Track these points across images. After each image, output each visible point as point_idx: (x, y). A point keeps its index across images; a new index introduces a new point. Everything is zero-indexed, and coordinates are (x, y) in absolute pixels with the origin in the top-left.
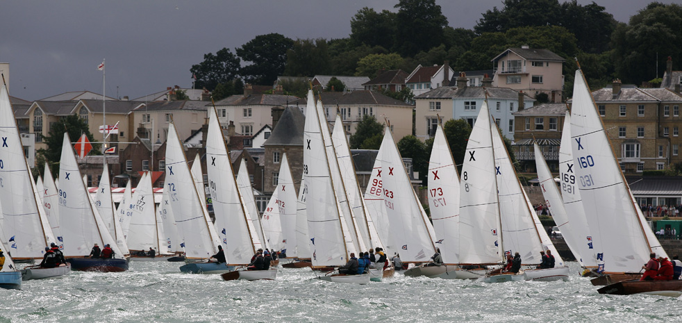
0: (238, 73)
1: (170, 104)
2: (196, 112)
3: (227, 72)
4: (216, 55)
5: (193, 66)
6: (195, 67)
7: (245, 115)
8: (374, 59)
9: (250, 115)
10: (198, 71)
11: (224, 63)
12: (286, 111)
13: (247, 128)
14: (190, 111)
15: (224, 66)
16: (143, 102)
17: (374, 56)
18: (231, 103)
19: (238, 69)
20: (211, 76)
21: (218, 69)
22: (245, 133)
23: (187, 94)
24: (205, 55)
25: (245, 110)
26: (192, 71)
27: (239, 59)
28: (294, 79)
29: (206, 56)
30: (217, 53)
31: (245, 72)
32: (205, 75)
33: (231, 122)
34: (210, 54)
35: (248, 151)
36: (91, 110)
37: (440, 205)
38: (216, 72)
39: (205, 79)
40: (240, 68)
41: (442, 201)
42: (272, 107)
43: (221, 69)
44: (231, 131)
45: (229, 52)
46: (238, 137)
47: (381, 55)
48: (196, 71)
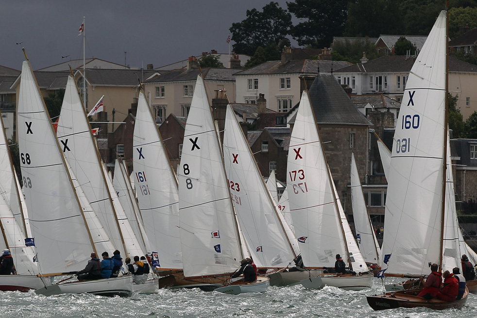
0: (289, 32)
1: (190, 73)
2: (222, 83)
3: (275, 32)
4: (262, 11)
5: (234, 24)
6: (236, 26)
7: (283, 86)
8: (458, 14)
9: (288, 86)
10: (240, 31)
11: (272, 21)
12: (317, 81)
13: (285, 102)
14: (214, 82)
15: (272, 24)
16: (157, 72)
17: (457, 10)
18: (264, 72)
19: (289, 29)
20: (256, 37)
21: (263, 28)
22: (282, 109)
23: (220, 60)
24: (248, 11)
25: (282, 80)
26: (231, 30)
27: (290, 16)
28: (352, 41)
29: (249, 13)
30: (264, 8)
31: (298, 31)
32: (249, 35)
33: (260, 94)
34: (254, 10)
35: (270, 132)
36: (91, 82)
37: (300, 191)
38: (261, 32)
39: (248, 41)
40: (292, 27)
41: (303, 186)
42: (300, 75)
43: (268, 29)
44: (261, 106)
45: (278, 7)
46: (270, 114)
47: (467, 9)
48: (237, 30)
